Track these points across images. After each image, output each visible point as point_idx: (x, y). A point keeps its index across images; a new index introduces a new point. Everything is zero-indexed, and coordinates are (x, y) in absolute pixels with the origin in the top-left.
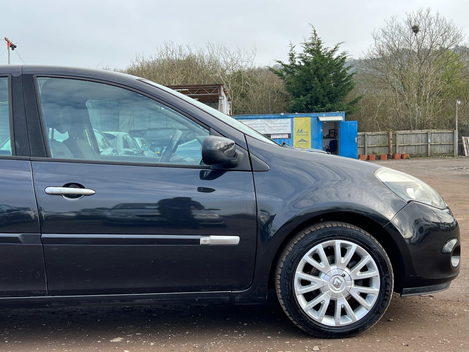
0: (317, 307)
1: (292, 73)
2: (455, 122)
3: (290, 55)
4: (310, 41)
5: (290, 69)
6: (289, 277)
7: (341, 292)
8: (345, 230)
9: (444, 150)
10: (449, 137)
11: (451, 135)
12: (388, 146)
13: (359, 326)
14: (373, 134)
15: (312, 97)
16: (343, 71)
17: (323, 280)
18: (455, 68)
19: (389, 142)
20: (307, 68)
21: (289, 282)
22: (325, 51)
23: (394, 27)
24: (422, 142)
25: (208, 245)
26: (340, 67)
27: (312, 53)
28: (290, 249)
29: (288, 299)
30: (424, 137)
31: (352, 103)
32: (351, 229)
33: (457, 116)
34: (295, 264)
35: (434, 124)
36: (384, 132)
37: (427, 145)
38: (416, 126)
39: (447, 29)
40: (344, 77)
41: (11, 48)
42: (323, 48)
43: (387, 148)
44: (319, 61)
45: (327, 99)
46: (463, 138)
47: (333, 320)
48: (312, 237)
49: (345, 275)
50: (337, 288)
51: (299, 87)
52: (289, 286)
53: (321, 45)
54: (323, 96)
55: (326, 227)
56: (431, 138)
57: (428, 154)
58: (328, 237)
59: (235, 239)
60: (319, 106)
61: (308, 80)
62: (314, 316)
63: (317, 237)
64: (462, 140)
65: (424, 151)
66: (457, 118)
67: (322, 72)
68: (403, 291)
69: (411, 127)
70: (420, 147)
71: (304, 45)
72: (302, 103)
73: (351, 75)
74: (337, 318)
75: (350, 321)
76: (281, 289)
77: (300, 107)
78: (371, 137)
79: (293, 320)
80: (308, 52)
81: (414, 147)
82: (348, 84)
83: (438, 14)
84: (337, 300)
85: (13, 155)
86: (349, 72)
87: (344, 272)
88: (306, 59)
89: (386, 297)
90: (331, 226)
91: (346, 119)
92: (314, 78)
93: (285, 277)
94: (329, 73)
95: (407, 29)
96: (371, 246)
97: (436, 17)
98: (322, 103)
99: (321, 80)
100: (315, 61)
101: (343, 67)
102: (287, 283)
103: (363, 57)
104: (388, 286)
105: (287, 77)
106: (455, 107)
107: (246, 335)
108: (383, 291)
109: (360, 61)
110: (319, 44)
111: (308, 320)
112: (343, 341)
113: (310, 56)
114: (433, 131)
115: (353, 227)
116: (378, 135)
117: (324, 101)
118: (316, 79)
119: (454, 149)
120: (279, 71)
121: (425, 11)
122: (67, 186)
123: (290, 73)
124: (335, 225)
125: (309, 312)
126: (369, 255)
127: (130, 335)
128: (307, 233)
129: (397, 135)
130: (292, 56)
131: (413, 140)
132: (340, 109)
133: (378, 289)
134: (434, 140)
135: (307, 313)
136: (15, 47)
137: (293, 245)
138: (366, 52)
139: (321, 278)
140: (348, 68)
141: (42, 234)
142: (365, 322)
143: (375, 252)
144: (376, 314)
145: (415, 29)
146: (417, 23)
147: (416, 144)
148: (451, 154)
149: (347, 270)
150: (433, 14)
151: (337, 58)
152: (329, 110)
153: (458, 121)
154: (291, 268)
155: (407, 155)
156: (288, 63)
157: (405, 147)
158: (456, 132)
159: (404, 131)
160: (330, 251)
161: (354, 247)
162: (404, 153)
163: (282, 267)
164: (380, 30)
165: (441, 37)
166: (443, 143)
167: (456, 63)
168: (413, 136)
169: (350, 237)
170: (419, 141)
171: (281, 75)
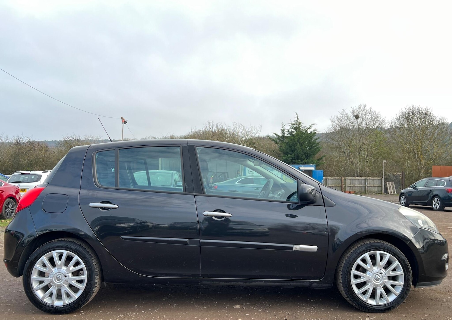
0: (364, 293)
1: (283, 141)
2: (383, 172)
3: (282, 130)
4: (294, 122)
5: (282, 138)
6: (348, 273)
7: (380, 284)
8: (383, 245)
9: (375, 190)
10: (379, 182)
11: (380, 181)
12: (341, 186)
13: (391, 306)
14: (332, 178)
15: (295, 155)
16: (314, 141)
17: (368, 276)
18: (381, 141)
19: (342, 184)
20: (293, 138)
21: (347, 276)
22: (303, 128)
23: (344, 115)
24: (362, 185)
25: (298, 251)
26: (312, 138)
27: (295, 130)
28: (348, 255)
29: (347, 287)
30: (363, 181)
31: (319, 160)
32: (386, 244)
33: (384, 169)
34: (351, 265)
35: (369, 174)
36: (338, 178)
37: (365, 186)
38: (358, 175)
39: (376, 117)
40: (314, 144)
41: (124, 123)
42: (302, 126)
43: (340, 187)
44: (300, 134)
45: (304, 157)
46: (387, 183)
47: (374, 301)
48: (362, 249)
49: (382, 273)
50: (377, 281)
51: (288, 149)
52: (347, 279)
53: (301, 125)
54: (302, 155)
55: (371, 243)
56: (368, 182)
57: (365, 192)
58: (372, 249)
59: (315, 248)
60: (299, 161)
61: (293, 145)
62: (363, 298)
63: (365, 249)
64: (387, 184)
65: (363, 190)
66: (383, 171)
67: (302, 141)
68: (417, 285)
69: (355, 175)
70: (361, 187)
71: (291, 125)
72: (289, 158)
73: (319, 143)
74: (377, 300)
75: (385, 302)
76: (342, 280)
77: (288, 161)
78: (331, 180)
79: (349, 300)
80: (293, 129)
81: (357, 187)
82: (317, 148)
83: (371, 108)
84: (377, 289)
85: (184, 192)
86: (318, 141)
87: (382, 271)
88: (291, 133)
89: (408, 288)
90: (374, 242)
91: (316, 169)
92: (297, 144)
93: (345, 273)
94: (306, 142)
95: (351, 116)
96: (399, 255)
97: (370, 111)
98: (301, 159)
99: (301, 145)
100: (298, 135)
101: (314, 138)
102: (346, 277)
103: (325, 132)
104: (409, 281)
105: (279, 143)
106: (382, 163)
107: (316, 308)
108: (406, 284)
109: (323, 134)
110: (300, 124)
111: (359, 300)
112: (382, 315)
113: (294, 131)
114: (369, 178)
115: (387, 243)
116: (335, 179)
117: (302, 157)
118: (298, 145)
119: (382, 189)
120: (275, 139)
121: (363, 107)
122: (215, 211)
123: (282, 140)
124: (376, 242)
125: (359, 295)
126: (397, 261)
127: (244, 304)
128: (359, 246)
129: (347, 180)
130: (283, 131)
131: (356, 183)
132: (312, 163)
133: (403, 282)
134: (369, 183)
135: (358, 296)
136: (126, 122)
137: (350, 253)
138: (327, 130)
139: (367, 274)
140: (317, 139)
141: (201, 240)
142: (395, 303)
143: (401, 259)
144: (402, 298)
145: (357, 117)
146: (358, 113)
147: (358, 186)
148: (380, 192)
149: (383, 270)
150: (368, 108)
151: (311, 133)
152: (305, 164)
153: (384, 172)
154: (349, 267)
155: (353, 192)
156: (280, 135)
157: (351, 187)
158: (383, 179)
159: (351, 177)
160: (373, 257)
161: (388, 256)
162: (351, 191)
163: (343, 266)
164: (335, 117)
165: (373, 122)
166: (375, 186)
167: (382, 137)
168: (357, 181)
169: (386, 249)
170: (360, 184)
171: (276, 142)
